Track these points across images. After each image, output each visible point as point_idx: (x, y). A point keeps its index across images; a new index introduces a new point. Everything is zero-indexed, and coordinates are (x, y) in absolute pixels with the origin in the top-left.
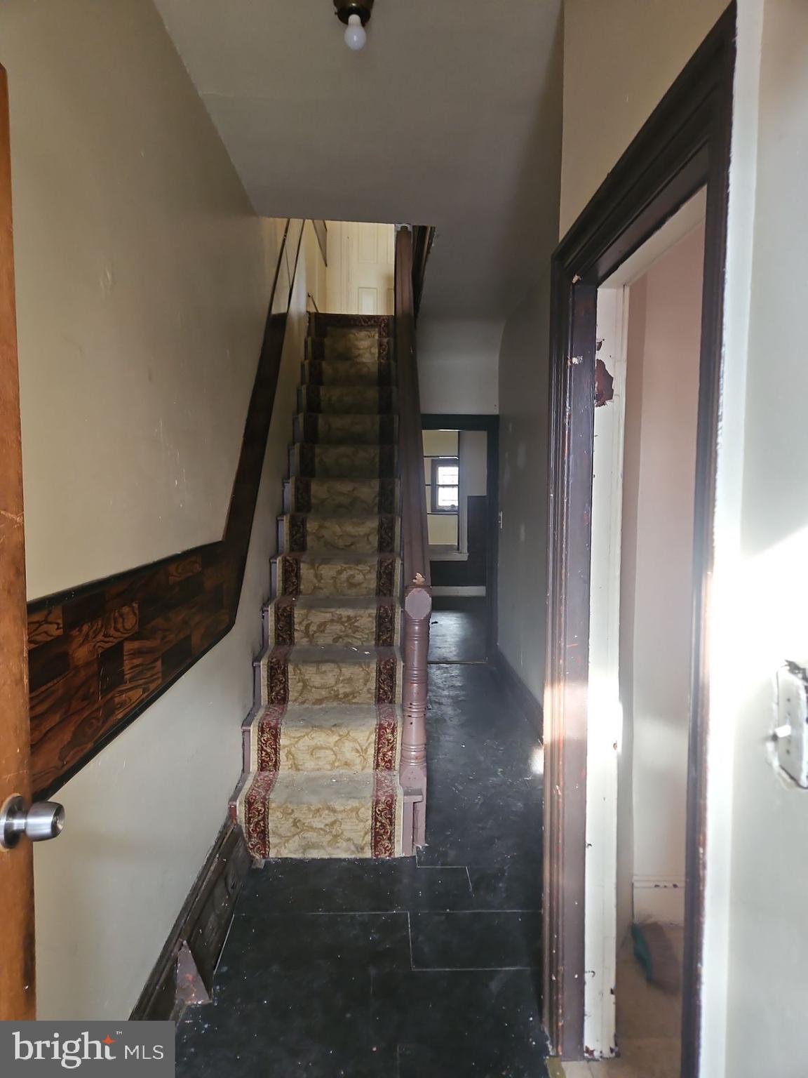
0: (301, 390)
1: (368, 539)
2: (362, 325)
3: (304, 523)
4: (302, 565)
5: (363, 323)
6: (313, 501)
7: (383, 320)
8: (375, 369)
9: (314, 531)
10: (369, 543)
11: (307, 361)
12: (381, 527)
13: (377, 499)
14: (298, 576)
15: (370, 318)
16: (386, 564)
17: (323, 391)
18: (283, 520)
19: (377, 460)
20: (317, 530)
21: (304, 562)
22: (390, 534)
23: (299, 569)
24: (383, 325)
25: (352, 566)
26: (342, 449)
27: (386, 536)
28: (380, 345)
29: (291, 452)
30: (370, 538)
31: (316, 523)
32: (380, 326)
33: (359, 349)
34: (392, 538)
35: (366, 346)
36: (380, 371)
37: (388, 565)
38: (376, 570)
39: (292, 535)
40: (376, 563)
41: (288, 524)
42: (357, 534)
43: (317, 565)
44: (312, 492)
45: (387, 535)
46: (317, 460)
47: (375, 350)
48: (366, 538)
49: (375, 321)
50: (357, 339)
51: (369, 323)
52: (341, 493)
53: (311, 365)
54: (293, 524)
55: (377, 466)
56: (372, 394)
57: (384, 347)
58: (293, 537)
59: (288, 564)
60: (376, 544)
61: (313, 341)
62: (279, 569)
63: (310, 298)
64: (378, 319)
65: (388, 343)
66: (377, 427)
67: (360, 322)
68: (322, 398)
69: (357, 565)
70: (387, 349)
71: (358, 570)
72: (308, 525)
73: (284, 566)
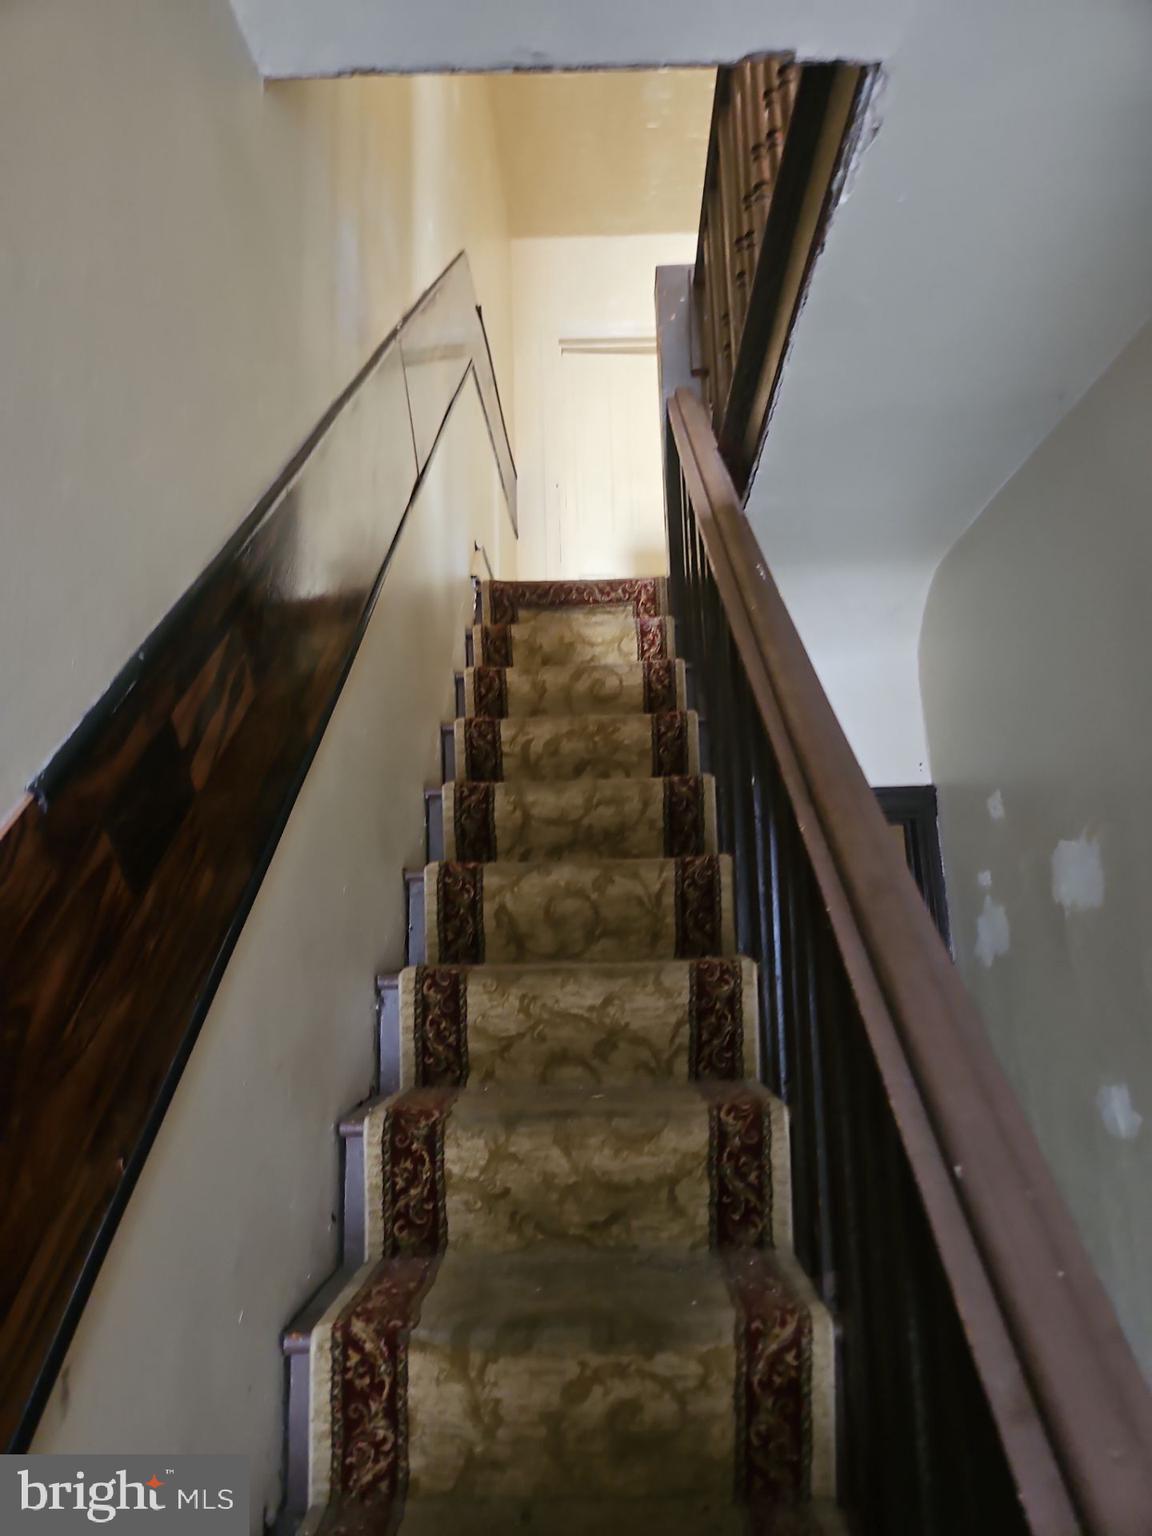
0: (452, 732)
1: (672, 1198)
2: (596, 601)
3: (434, 1142)
4: (417, 1364)
5: (598, 596)
6: (475, 1045)
7: (646, 586)
8: (636, 679)
9: (474, 1174)
10: (677, 1210)
11: (471, 670)
12: (722, 1147)
13: (686, 1030)
14: (397, 1415)
15: (613, 585)
16: (774, 1347)
17: (506, 730)
18: (360, 1134)
19: (669, 900)
20: (483, 1170)
21: (423, 1347)
22: (752, 1177)
23: (400, 1380)
24: (643, 598)
25: (625, 1360)
26: (563, 874)
27: (740, 1185)
28: (643, 633)
29: (414, 890)
30: (682, 1192)
31: (480, 1143)
32: (637, 600)
33: (592, 645)
34: (763, 1190)
35: (608, 637)
36: (648, 685)
37: (784, 1350)
38: (733, 1374)
39: (392, 1194)
40: (728, 1340)
41: (378, 1150)
42: (630, 1178)
43: (476, 1358)
44: (472, 1016)
45: (743, 1177)
46: (488, 908)
47: (632, 645)
48: (664, 1194)
49: (624, 591)
50: (586, 624)
51: (613, 595)
52: (567, 1017)
53: (479, 677)
54: (394, 1151)
55: (671, 920)
56: (636, 730)
57: (651, 636)
58: (395, 1201)
59: (354, 1358)
60: (703, 1215)
61: (485, 634)
62: (319, 1384)
63: (480, 553)
64: (632, 586)
65: (661, 627)
66: (657, 810)
67: (591, 594)
68: (506, 749)
69: (649, 1356)
70: (658, 642)
71: (653, 1377)
72: (450, 1153)
73: (339, 1368)
